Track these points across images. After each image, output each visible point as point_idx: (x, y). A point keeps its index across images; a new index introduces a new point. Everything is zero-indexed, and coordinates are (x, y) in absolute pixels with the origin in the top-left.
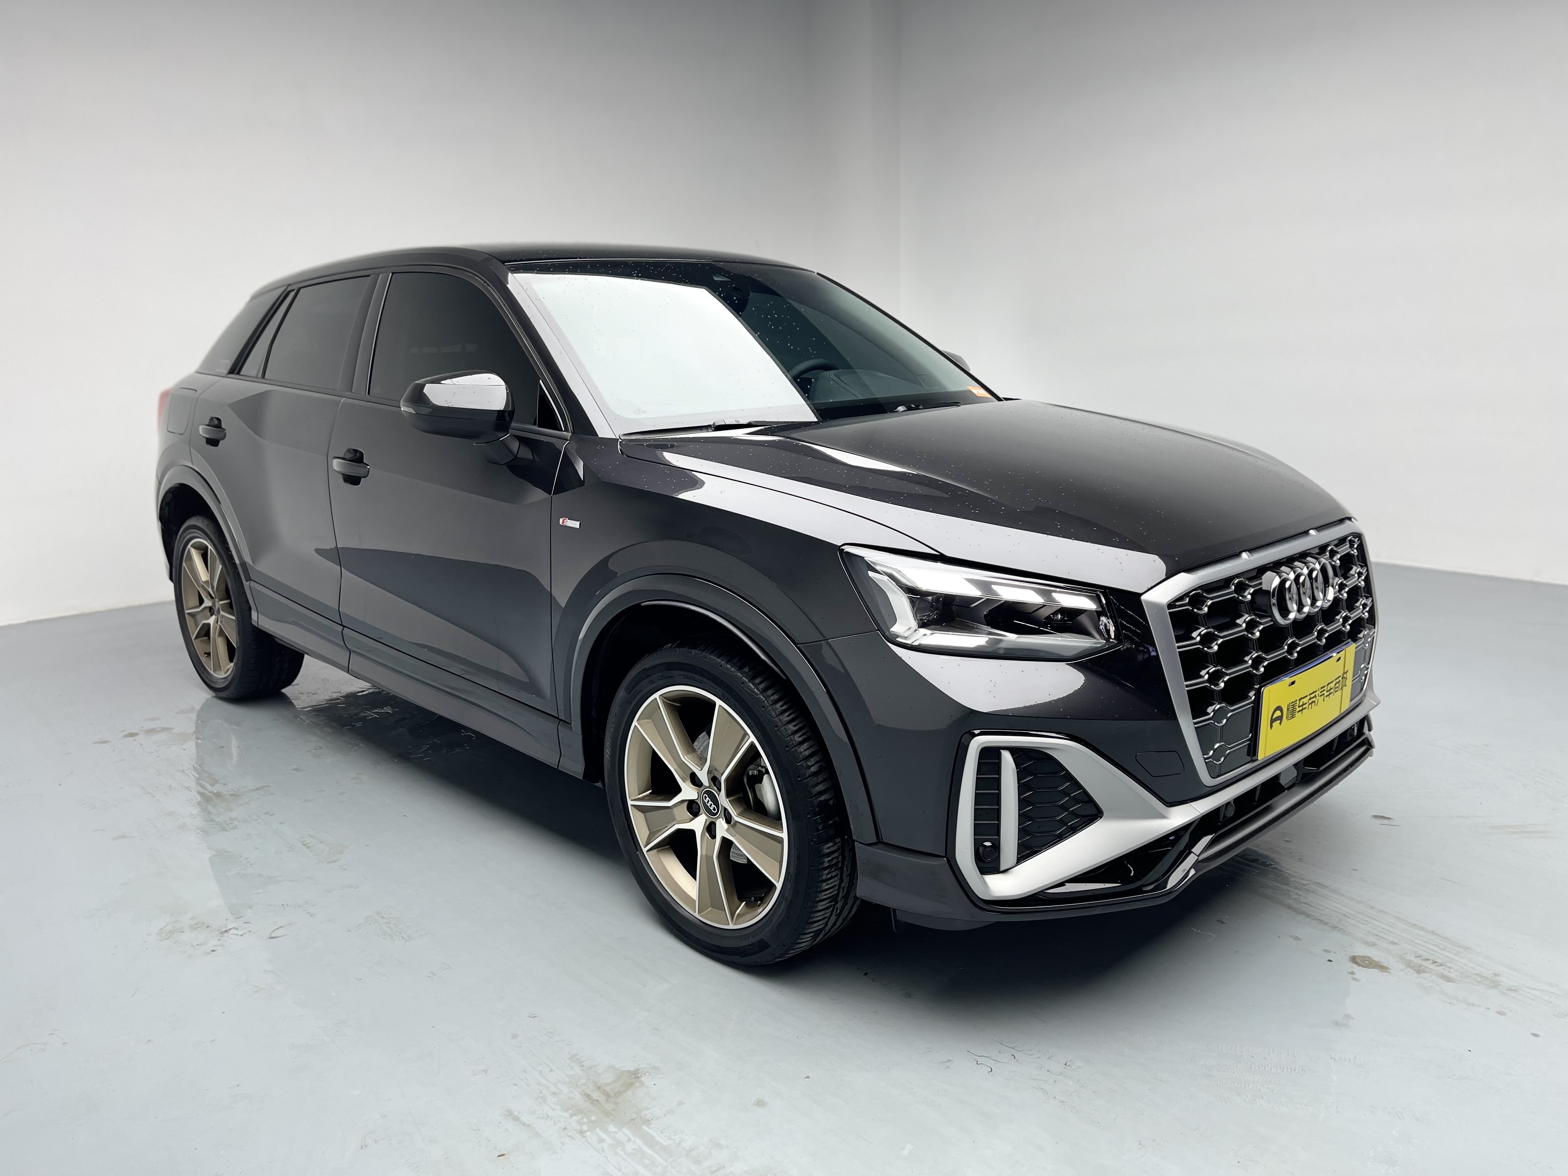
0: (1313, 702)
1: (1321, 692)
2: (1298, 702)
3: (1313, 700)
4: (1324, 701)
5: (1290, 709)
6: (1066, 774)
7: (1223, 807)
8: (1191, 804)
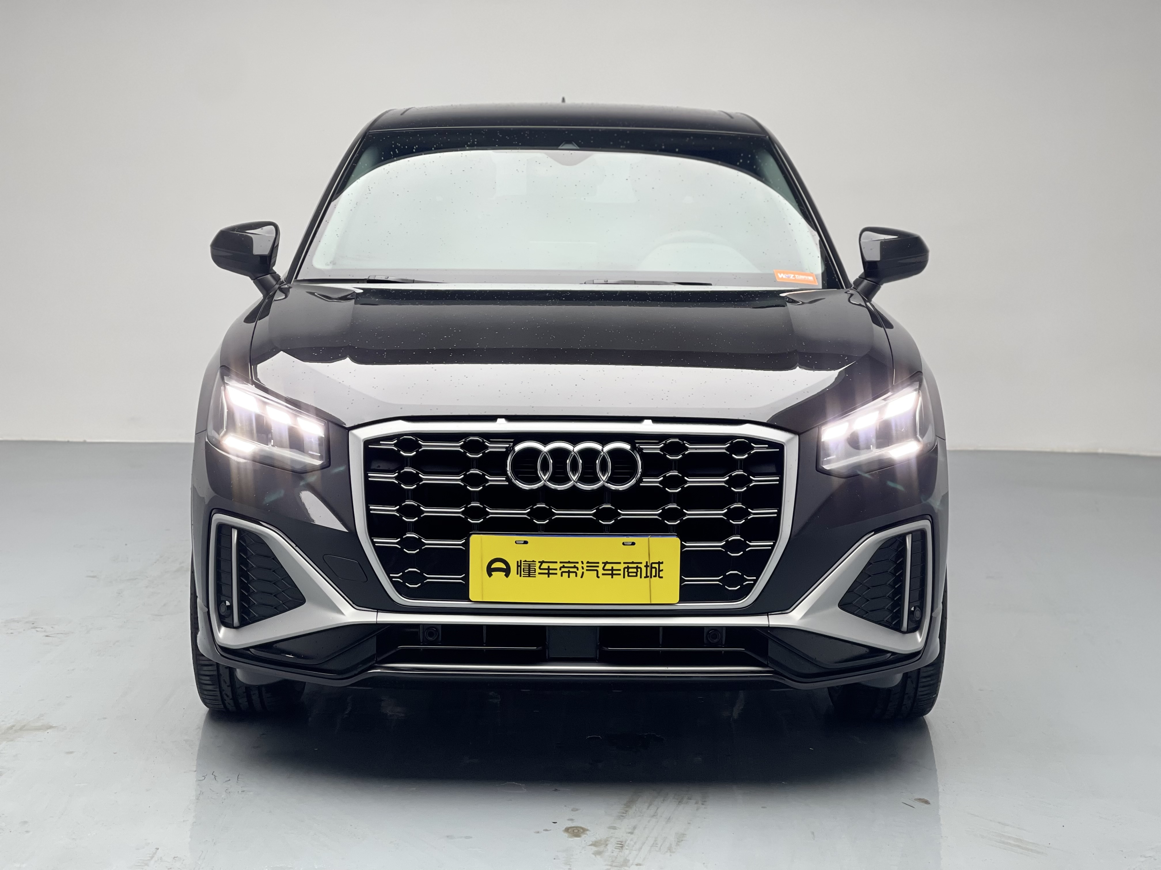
0: (569, 572)
1: (587, 566)
2: (538, 565)
3: (575, 570)
4: (598, 577)
5: (522, 567)
6: (275, 558)
7: (421, 627)
8: (378, 613)
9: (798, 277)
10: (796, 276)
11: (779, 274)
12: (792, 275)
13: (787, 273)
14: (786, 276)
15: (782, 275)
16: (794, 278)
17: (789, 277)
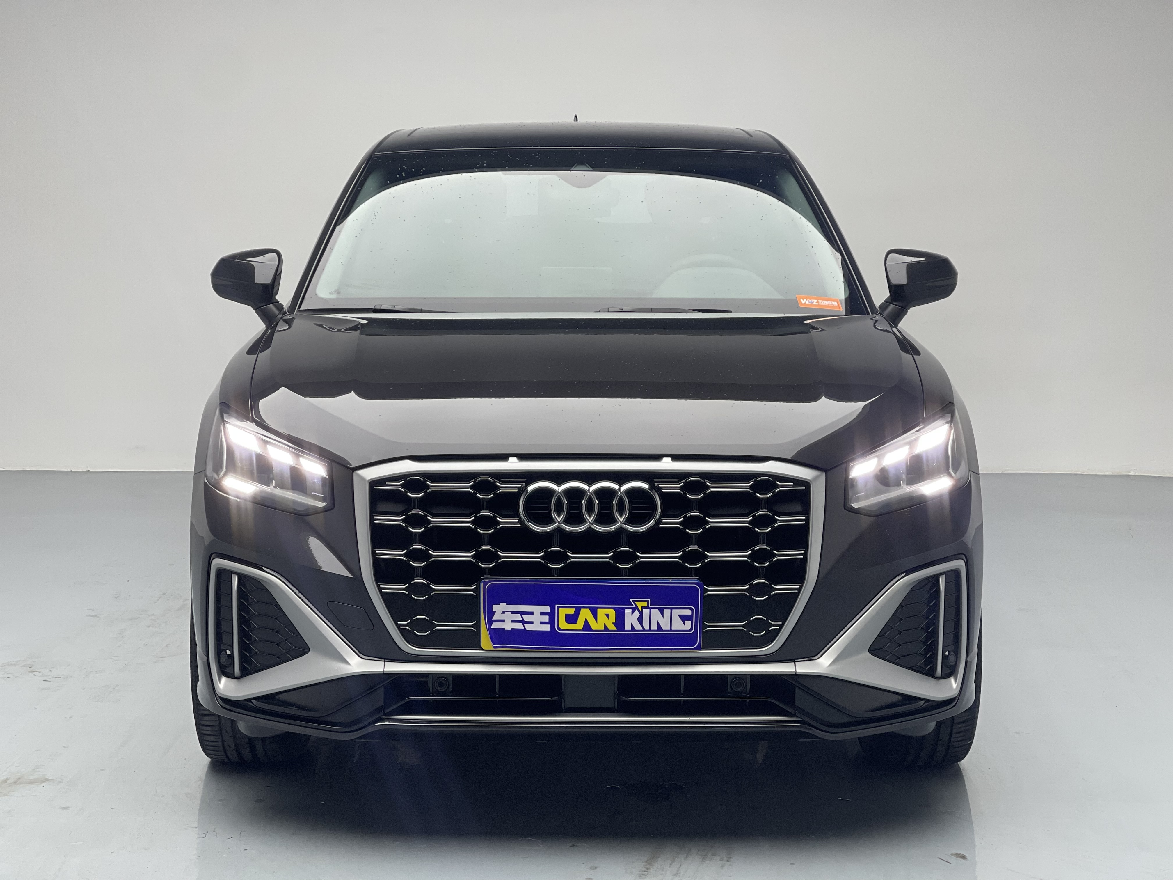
6: (277, 605)
7: (431, 678)
8: (386, 663)
9: (821, 302)
10: (820, 301)
11: (802, 300)
12: (816, 301)
13: (810, 299)
14: (809, 302)
15: (805, 300)
16: (817, 304)
17: (812, 303)
